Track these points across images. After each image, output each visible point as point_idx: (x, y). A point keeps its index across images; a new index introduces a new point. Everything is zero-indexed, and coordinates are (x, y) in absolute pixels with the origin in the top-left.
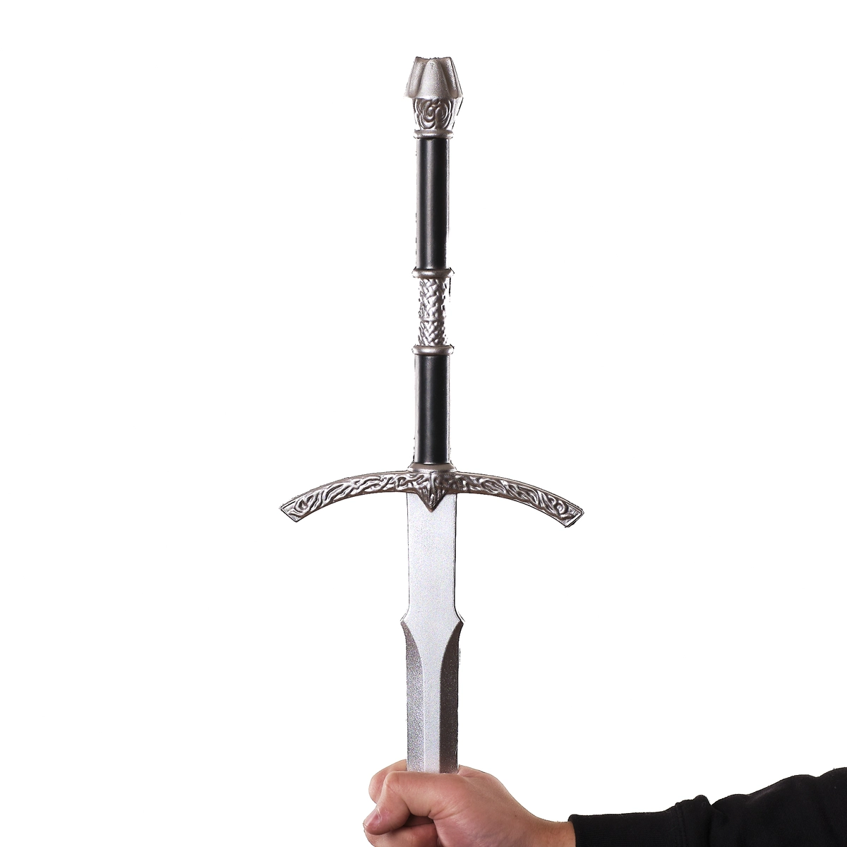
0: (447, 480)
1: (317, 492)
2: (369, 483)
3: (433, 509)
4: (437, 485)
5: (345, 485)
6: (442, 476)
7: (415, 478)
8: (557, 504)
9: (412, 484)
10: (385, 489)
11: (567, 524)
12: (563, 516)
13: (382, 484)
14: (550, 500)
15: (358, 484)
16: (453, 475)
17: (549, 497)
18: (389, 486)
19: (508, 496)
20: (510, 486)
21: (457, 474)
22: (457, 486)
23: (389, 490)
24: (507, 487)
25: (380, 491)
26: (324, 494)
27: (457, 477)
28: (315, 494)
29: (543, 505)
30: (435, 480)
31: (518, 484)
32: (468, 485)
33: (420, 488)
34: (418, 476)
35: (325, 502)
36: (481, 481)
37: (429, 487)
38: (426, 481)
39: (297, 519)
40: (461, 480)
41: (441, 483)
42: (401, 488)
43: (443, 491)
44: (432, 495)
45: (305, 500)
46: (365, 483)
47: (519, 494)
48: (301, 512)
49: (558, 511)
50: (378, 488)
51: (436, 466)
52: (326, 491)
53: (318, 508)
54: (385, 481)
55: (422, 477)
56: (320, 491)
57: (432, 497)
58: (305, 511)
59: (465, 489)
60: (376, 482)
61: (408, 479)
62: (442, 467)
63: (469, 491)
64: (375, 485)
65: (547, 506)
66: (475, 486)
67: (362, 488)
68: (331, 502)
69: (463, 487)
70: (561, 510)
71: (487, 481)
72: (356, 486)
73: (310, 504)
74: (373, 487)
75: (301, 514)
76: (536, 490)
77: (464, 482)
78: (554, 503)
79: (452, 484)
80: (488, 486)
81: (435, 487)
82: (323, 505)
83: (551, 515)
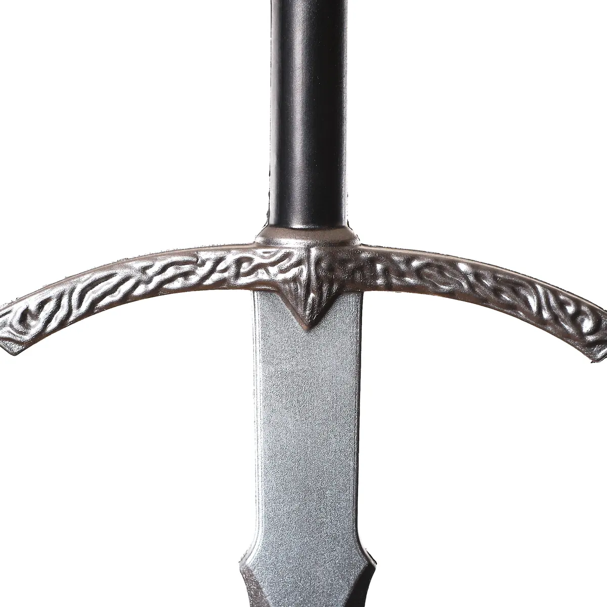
0: (344, 262)
1: (60, 289)
2: (171, 272)
3: (313, 324)
4: (322, 273)
5: (121, 274)
6: (333, 256)
7: (273, 259)
8: (578, 312)
9: (268, 272)
10: (208, 282)
11: (600, 355)
12: (590, 338)
13: (202, 271)
14: (562, 305)
15: (150, 272)
16: (357, 252)
17: (562, 297)
18: (215, 277)
19: (472, 297)
20: (478, 276)
21: (364, 251)
22: (363, 275)
23: (218, 285)
24: (471, 278)
25: (198, 286)
26: (75, 296)
27: (363, 255)
28: (54, 293)
29: (546, 315)
30: (318, 262)
31: (494, 272)
32: (386, 272)
33: (285, 281)
34: (279, 255)
35: (75, 313)
36: (415, 264)
37: (304, 277)
38: (299, 263)
39: (16, 348)
40: (373, 261)
41: (331, 269)
42: (243, 281)
43: (335, 287)
44: (312, 295)
45: (33, 308)
46: (164, 269)
47: (497, 292)
48: (25, 333)
49: (578, 327)
50: (194, 279)
51: (320, 233)
52: (79, 288)
53: (63, 324)
54: (209, 266)
55: (287, 256)
56: (67, 287)
57: (310, 300)
58: (33, 332)
59: (380, 281)
60: (186, 268)
61: (257, 260)
62: (332, 235)
63: (389, 287)
64: (186, 275)
65: (555, 318)
66: (401, 275)
67: (157, 280)
68: (91, 311)
69: (375, 276)
70: (588, 325)
71: (428, 265)
72: (144, 278)
73: (43, 315)
74: (181, 279)
75: (27, 338)
76: (531, 283)
77: (379, 267)
78: (571, 309)
79: (353, 272)
80: (429, 276)
81: (318, 278)
82: (72, 318)
83: (564, 336)
